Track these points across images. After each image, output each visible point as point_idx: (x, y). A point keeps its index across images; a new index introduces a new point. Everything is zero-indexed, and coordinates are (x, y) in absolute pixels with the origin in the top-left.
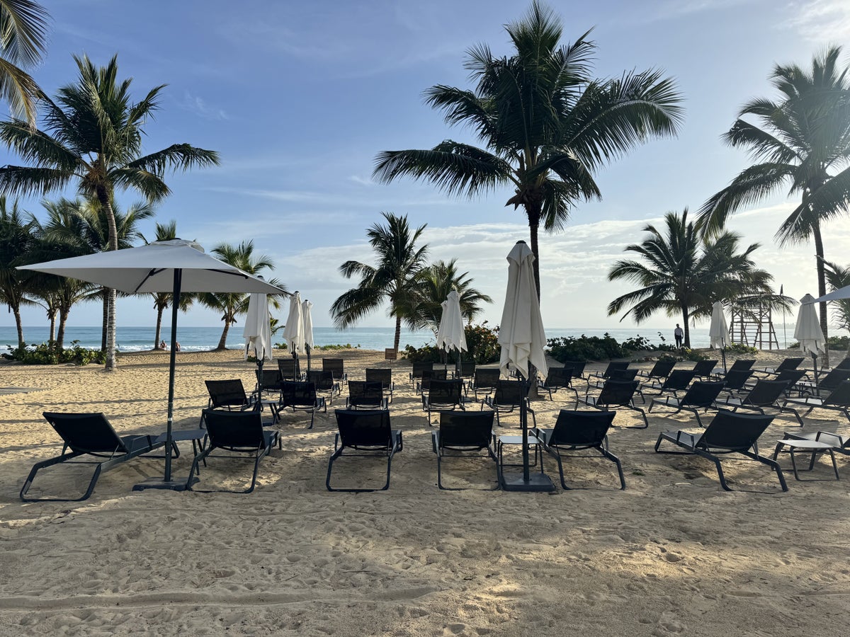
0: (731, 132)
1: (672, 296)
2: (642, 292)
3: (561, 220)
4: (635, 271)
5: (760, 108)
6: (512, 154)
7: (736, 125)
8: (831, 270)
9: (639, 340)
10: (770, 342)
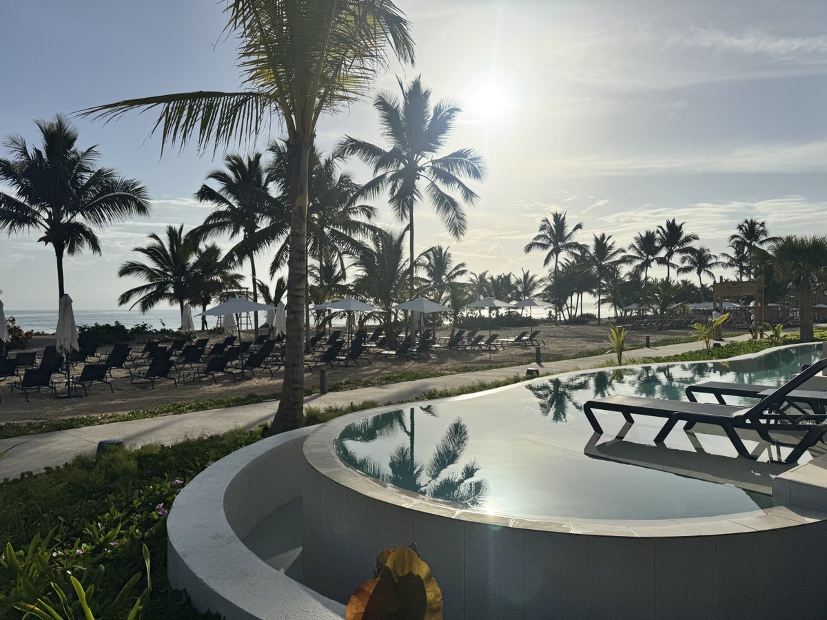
0: (198, 193)
1: (171, 290)
2: (148, 287)
3: (79, 247)
4: (141, 270)
5: (218, 176)
6: (42, 207)
7: (202, 188)
8: (259, 283)
9: (144, 326)
10: (247, 324)
